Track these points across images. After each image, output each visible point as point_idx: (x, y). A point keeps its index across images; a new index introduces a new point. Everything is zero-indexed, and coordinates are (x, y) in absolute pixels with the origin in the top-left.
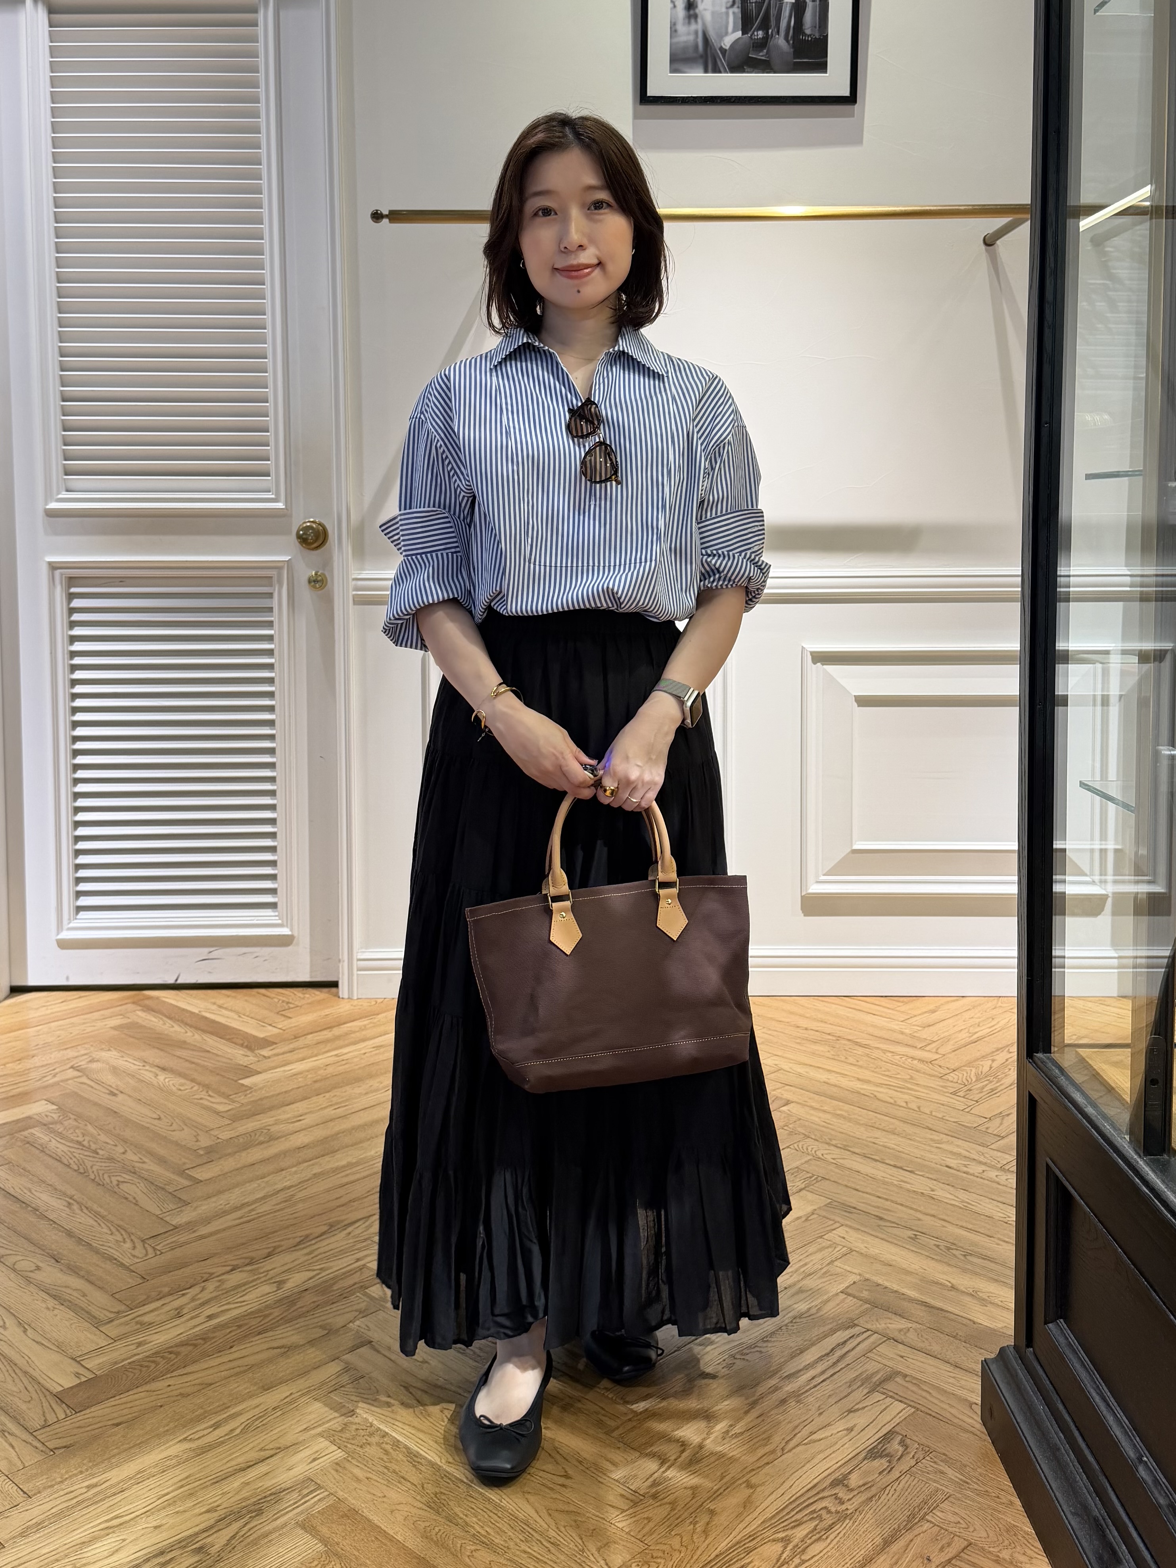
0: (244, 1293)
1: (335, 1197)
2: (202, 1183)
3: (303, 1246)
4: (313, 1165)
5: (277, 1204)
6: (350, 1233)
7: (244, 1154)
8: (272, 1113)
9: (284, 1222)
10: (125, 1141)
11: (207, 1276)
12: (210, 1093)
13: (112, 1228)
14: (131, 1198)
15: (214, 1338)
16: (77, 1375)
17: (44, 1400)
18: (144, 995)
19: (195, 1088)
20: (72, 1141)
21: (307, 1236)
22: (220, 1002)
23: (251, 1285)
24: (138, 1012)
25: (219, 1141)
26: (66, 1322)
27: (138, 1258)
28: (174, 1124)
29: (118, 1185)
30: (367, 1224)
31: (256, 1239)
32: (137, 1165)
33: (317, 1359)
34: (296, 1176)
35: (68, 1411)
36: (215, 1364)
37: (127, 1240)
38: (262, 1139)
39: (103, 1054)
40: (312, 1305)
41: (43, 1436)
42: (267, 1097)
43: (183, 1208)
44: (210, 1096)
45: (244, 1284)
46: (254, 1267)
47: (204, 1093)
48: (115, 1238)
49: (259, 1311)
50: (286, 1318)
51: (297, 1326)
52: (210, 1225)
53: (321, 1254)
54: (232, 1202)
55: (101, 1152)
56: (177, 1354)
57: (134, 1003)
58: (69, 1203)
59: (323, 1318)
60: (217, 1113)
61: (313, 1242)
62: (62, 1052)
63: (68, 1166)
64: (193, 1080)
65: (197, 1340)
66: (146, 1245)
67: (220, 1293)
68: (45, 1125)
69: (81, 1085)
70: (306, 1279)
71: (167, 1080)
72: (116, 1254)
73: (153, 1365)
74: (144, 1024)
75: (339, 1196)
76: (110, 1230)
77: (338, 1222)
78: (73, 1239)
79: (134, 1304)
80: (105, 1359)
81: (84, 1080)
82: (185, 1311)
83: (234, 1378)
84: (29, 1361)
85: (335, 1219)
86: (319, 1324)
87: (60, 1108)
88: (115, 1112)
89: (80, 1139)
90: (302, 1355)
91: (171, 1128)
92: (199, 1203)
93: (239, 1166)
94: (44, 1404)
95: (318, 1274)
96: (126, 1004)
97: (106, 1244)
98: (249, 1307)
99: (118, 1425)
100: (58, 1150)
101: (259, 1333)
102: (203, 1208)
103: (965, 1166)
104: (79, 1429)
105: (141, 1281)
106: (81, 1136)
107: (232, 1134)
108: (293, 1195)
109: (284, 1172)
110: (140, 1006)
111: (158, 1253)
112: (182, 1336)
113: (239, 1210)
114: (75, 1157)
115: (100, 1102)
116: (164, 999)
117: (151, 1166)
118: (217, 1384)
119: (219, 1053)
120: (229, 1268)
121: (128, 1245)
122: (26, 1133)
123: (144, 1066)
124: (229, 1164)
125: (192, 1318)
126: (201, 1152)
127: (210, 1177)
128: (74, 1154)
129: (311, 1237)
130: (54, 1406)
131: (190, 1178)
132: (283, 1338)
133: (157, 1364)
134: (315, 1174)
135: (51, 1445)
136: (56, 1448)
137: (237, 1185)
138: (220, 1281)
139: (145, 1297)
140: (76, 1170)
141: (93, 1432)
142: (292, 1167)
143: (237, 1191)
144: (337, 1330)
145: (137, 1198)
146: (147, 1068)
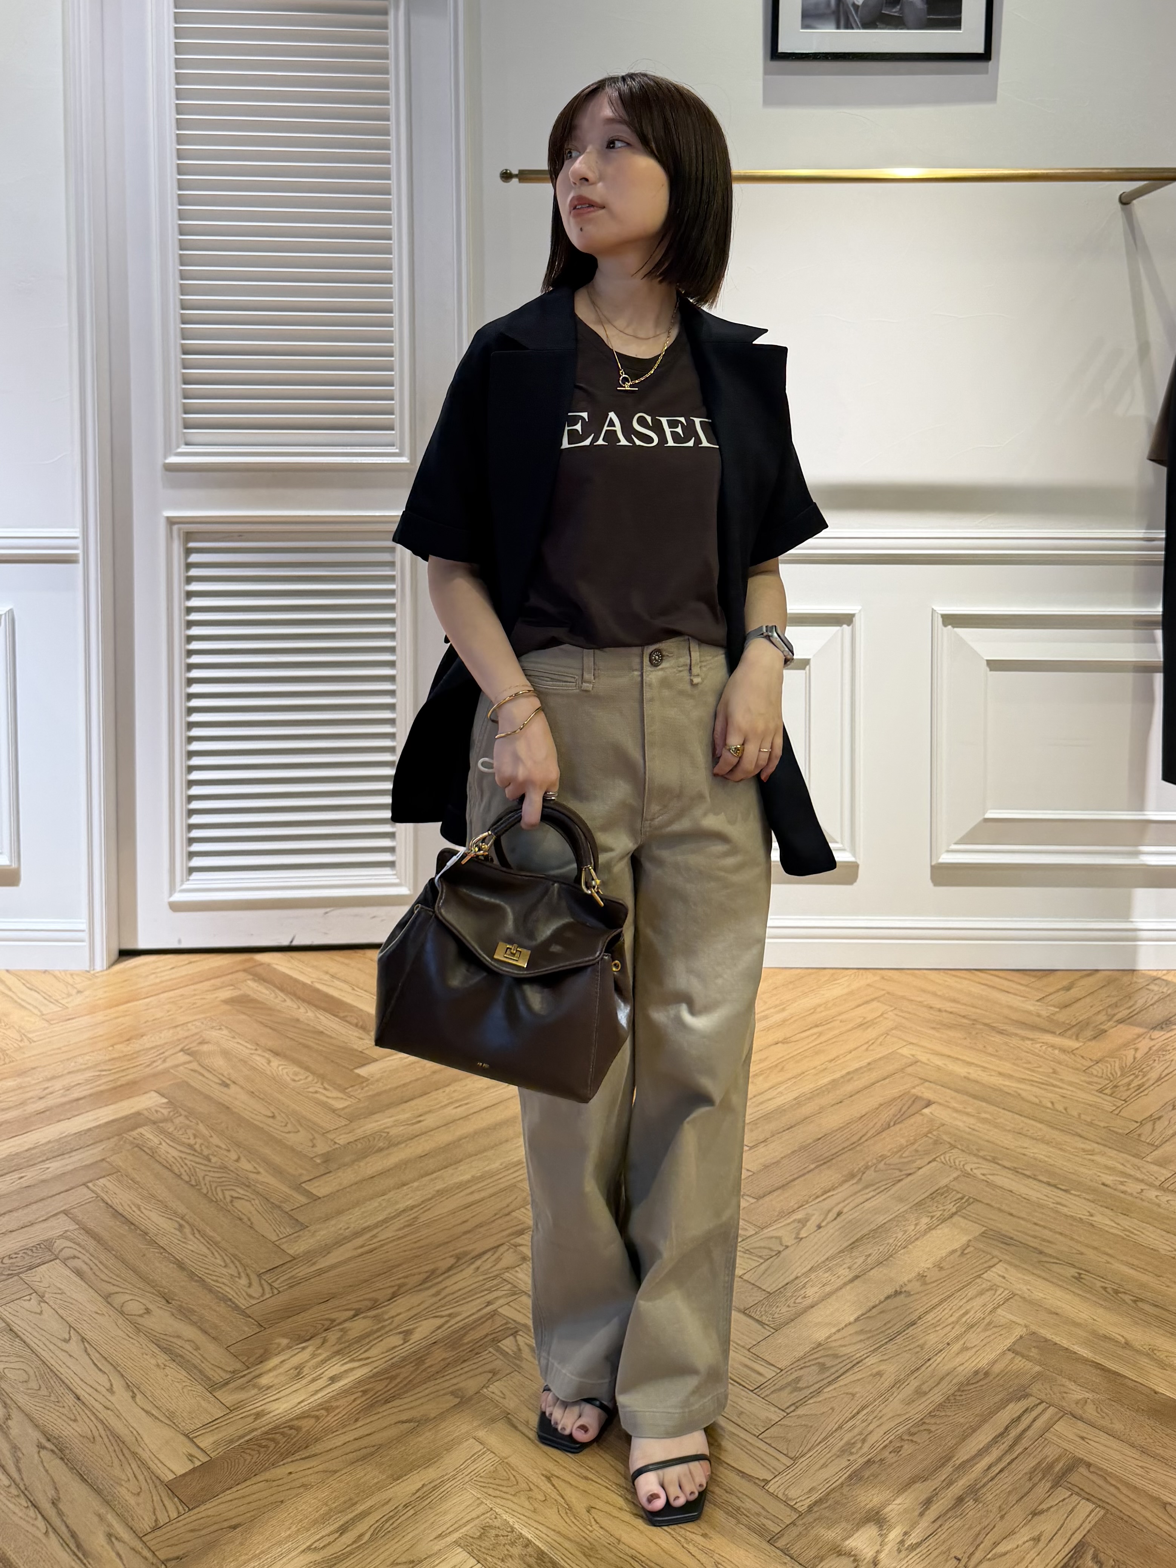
0: (368, 1347)
1: (459, 1221)
2: (319, 1201)
3: (430, 1284)
4: (436, 1178)
5: (400, 1229)
6: (478, 1268)
7: (362, 1164)
8: (392, 1111)
9: (407, 1253)
10: (238, 1145)
11: (327, 1323)
12: (327, 1086)
13: (226, 1258)
14: (245, 1219)
15: (337, 1407)
16: (191, 1457)
17: (154, 1492)
18: (255, 961)
19: (310, 1079)
20: (183, 1144)
21: (433, 1272)
22: (332, 971)
23: (375, 1336)
24: (250, 983)
25: (337, 1146)
26: (177, 1384)
27: (254, 1298)
28: (289, 1125)
29: (231, 1202)
30: (496, 1256)
31: (379, 1275)
32: (253, 1176)
33: (450, 1438)
34: (418, 1193)
35: (181, 1508)
36: (339, 1444)
37: (242, 1274)
38: (381, 1144)
39: (214, 1033)
40: (442, 1364)
41: (153, 1542)
42: (385, 1091)
43: (301, 1233)
44: (325, 1089)
45: (368, 1335)
46: (377, 1311)
47: (319, 1085)
48: (230, 1271)
49: (386, 1371)
50: (414, 1382)
51: (427, 1392)
52: (329, 1255)
53: (449, 1295)
54: (352, 1225)
55: (214, 1159)
56: (298, 1429)
57: (245, 970)
58: (181, 1226)
59: (454, 1381)
60: (334, 1111)
61: (440, 1279)
62: (171, 1031)
63: (179, 1176)
64: (307, 1069)
65: (318, 1410)
66: (263, 1282)
67: (343, 1346)
68: (154, 1123)
69: (192, 1073)
70: (433, 1328)
71: (280, 1068)
72: (231, 1294)
73: (272, 1445)
74: (255, 996)
75: (464, 1219)
76: (225, 1261)
77: (466, 1254)
78: (185, 1273)
79: (251, 1360)
80: (220, 1436)
81: (195, 1066)
82: (306, 1370)
83: (361, 1463)
84: (139, 1438)
85: (462, 1250)
86: (450, 1389)
87: (170, 1102)
88: (228, 1108)
89: (192, 1141)
90: (433, 1431)
91: (286, 1129)
92: (318, 1226)
93: (358, 1178)
94: (155, 1498)
95: (447, 1322)
96: (237, 971)
97: (220, 1280)
98: (375, 1364)
99: (234, 1527)
100: (169, 1156)
101: (387, 1402)
102: (322, 1233)
103: (1122, 1183)
104: (192, 1534)
105: (258, 1330)
106: (192, 1138)
107: (351, 1138)
108: (416, 1218)
109: (405, 1188)
110: (251, 974)
111: (276, 1292)
112: (302, 1404)
113: (361, 1235)
114: (186, 1164)
115: (212, 1095)
116: (276, 966)
117: (266, 1178)
118: (343, 1472)
119: (334, 1035)
120: (352, 1313)
121: (244, 1281)
122: (134, 1133)
123: (256, 1050)
124: (347, 1177)
125: (314, 1380)
126: (319, 1161)
127: (328, 1193)
128: (186, 1161)
129: (439, 1272)
130: (167, 1502)
131: (308, 1193)
132: (412, 1408)
133: (277, 1443)
134: (438, 1191)
135: (162, 1555)
136: (168, 1560)
137: (357, 1204)
138: (342, 1330)
139: (262, 1351)
140: (187, 1182)
141: (208, 1538)
142: (414, 1181)
143: (357, 1212)
144: (470, 1399)
145: (252, 1220)
146: (259, 1052)
